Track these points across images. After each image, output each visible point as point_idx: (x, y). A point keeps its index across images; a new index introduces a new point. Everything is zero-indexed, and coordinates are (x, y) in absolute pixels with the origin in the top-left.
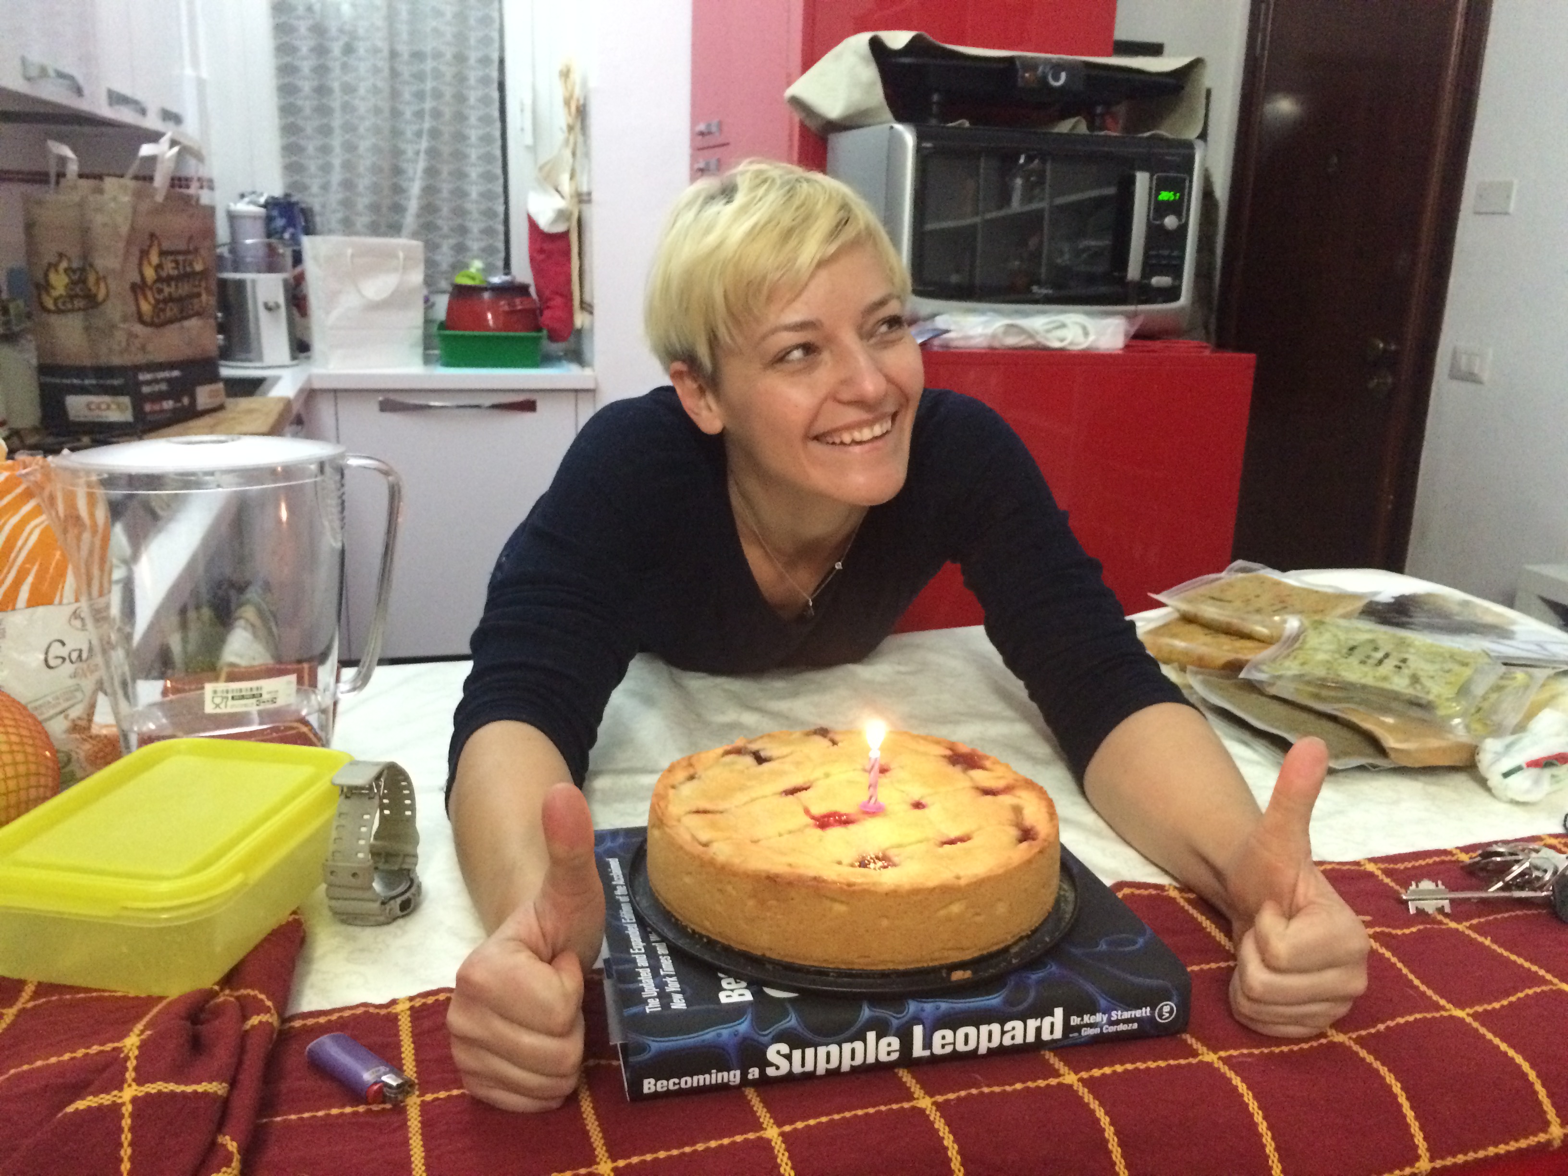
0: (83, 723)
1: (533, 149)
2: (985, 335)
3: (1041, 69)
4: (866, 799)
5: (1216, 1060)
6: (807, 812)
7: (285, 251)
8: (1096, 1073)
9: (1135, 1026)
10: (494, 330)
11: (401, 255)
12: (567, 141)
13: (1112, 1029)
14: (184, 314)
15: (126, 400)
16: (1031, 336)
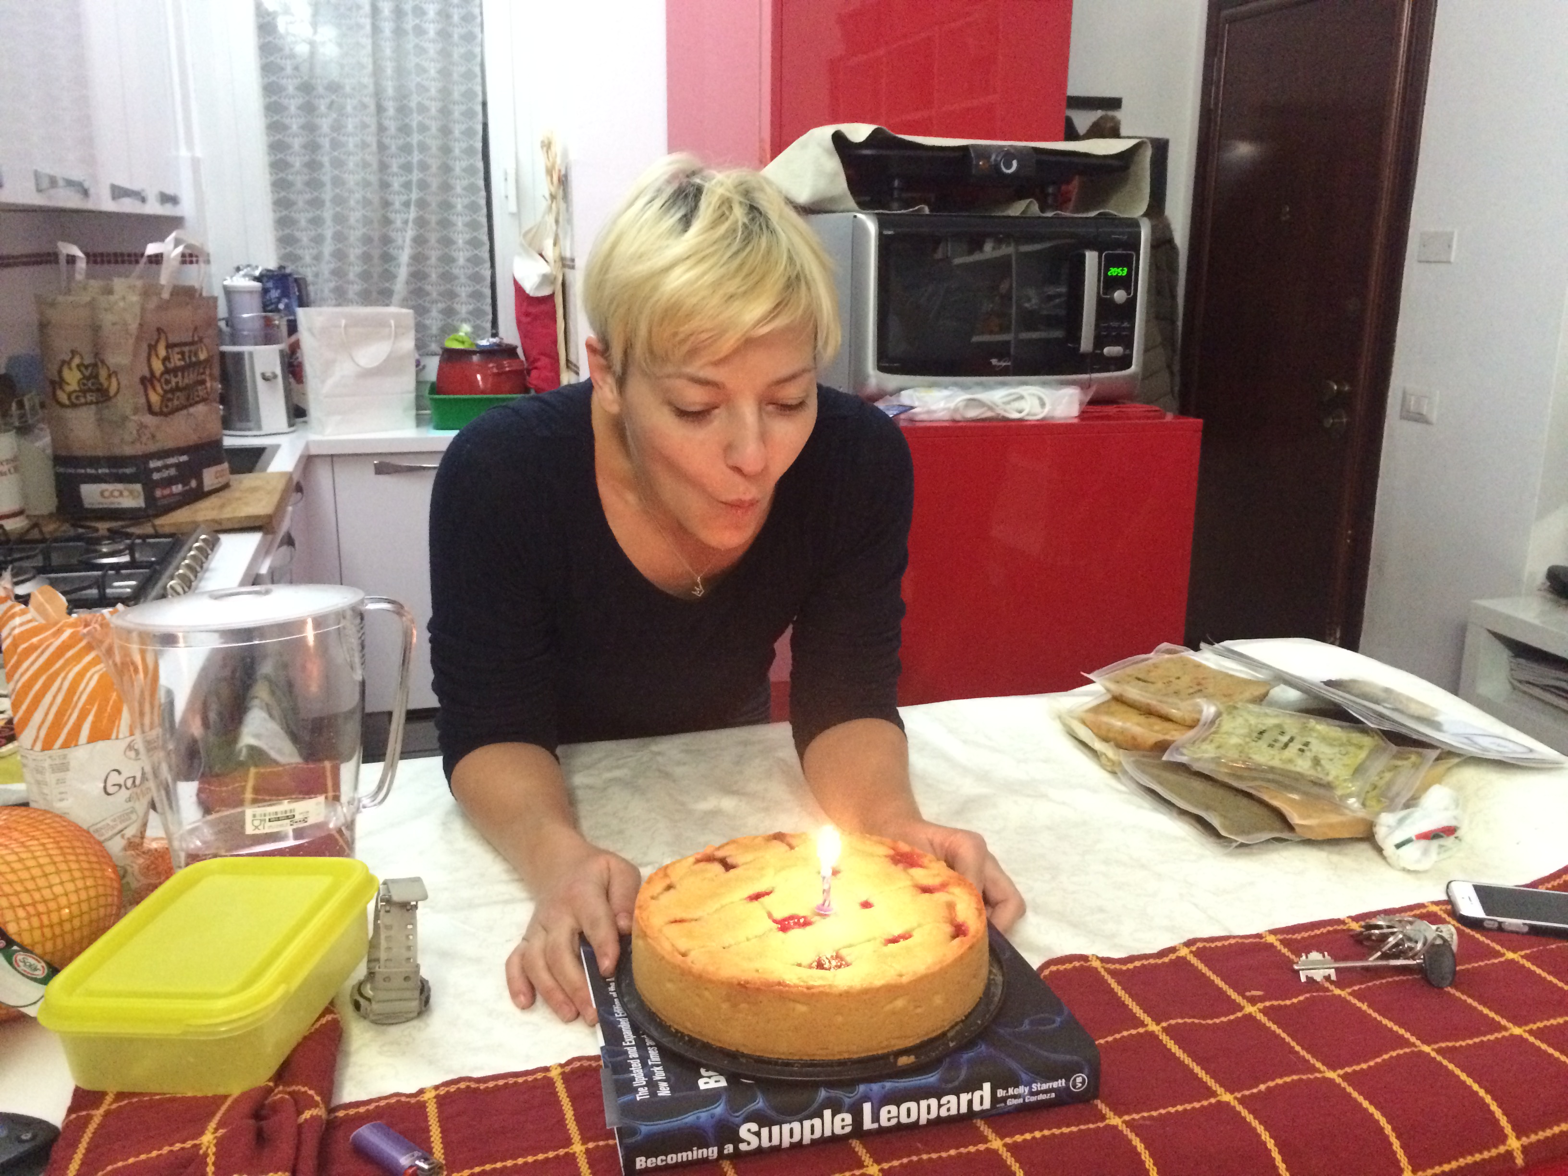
0: (137, 840)
1: (517, 215)
2: (948, 409)
3: (993, 157)
4: (821, 902)
5: (1120, 1124)
6: (770, 915)
7: (280, 322)
8: (1019, 1138)
9: (1053, 1095)
10: (483, 392)
11: (392, 322)
12: (550, 208)
13: (1033, 1099)
14: (191, 401)
15: (138, 487)
16: (990, 408)
